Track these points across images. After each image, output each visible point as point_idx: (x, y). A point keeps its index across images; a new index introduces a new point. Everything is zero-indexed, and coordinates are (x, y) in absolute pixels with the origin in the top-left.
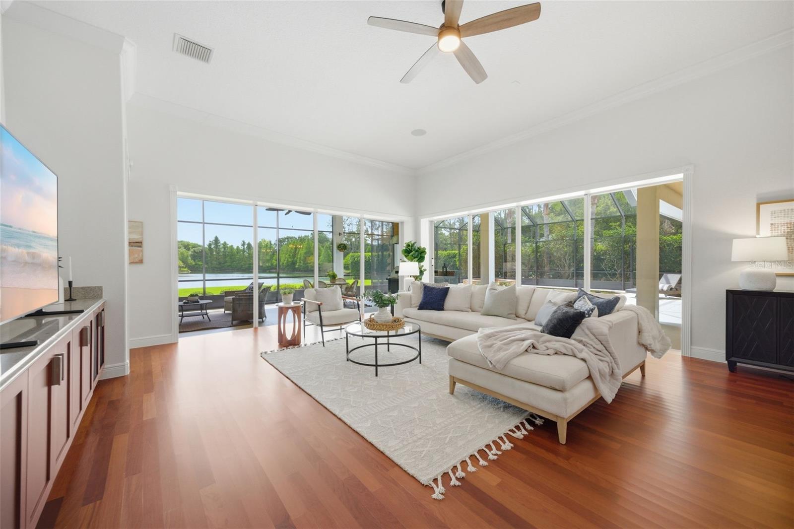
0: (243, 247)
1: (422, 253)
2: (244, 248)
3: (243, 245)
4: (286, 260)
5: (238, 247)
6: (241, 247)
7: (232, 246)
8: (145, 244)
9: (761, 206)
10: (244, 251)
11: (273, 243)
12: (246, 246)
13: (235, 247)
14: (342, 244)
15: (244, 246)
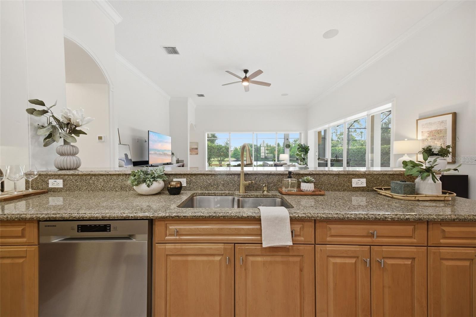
1: (306, 149)
8: (198, 149)
9: (418, 121)
14: (287, 144)
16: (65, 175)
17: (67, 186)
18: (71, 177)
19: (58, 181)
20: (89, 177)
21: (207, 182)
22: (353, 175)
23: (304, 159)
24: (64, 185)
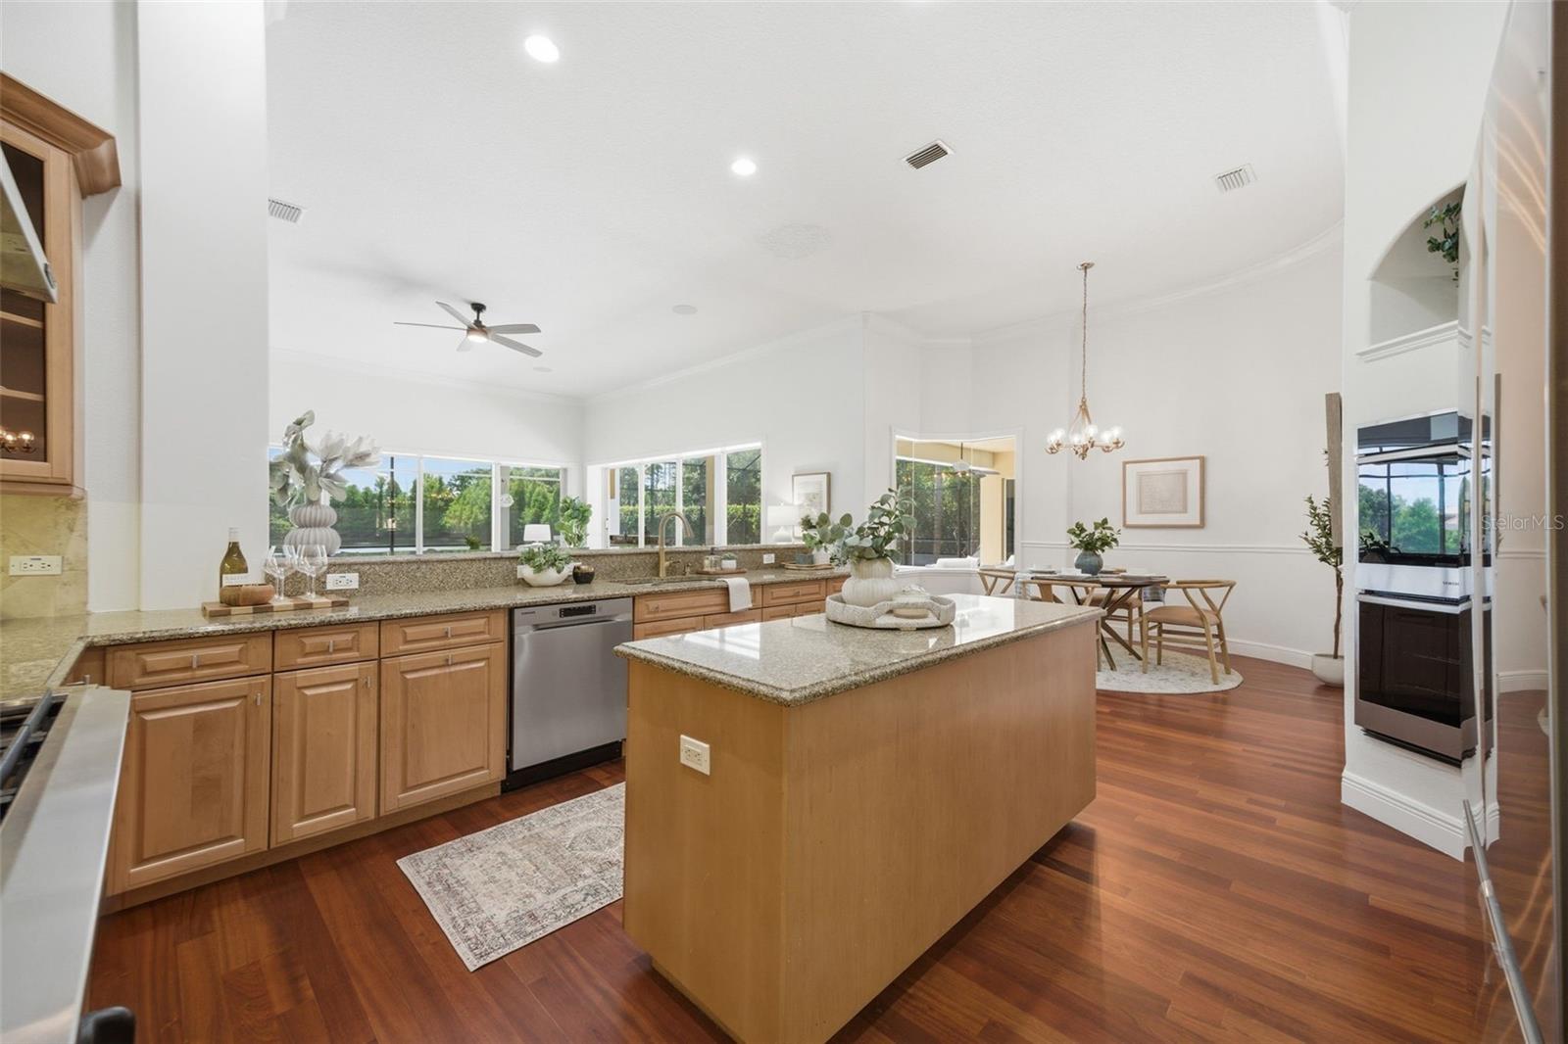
0: (378, 490)
2: (381, 492)
3: (380, 485)
4: (473, 516)
5: (367, 489)
6: (375, 490)
7: (354, 486)
9: (794, 478)
10: (380, 497)
11: (445, 481)
12: (385, 487)
13: (361, 490)
15: (381, 487)
16: (363, 564)
17: (367, 585)
18: (377, 568)
19: (349, 576)
20: (415, 567)
21: (610, 566)
22: (764, 549)
23: (580, 538)
24: (361, 583)
